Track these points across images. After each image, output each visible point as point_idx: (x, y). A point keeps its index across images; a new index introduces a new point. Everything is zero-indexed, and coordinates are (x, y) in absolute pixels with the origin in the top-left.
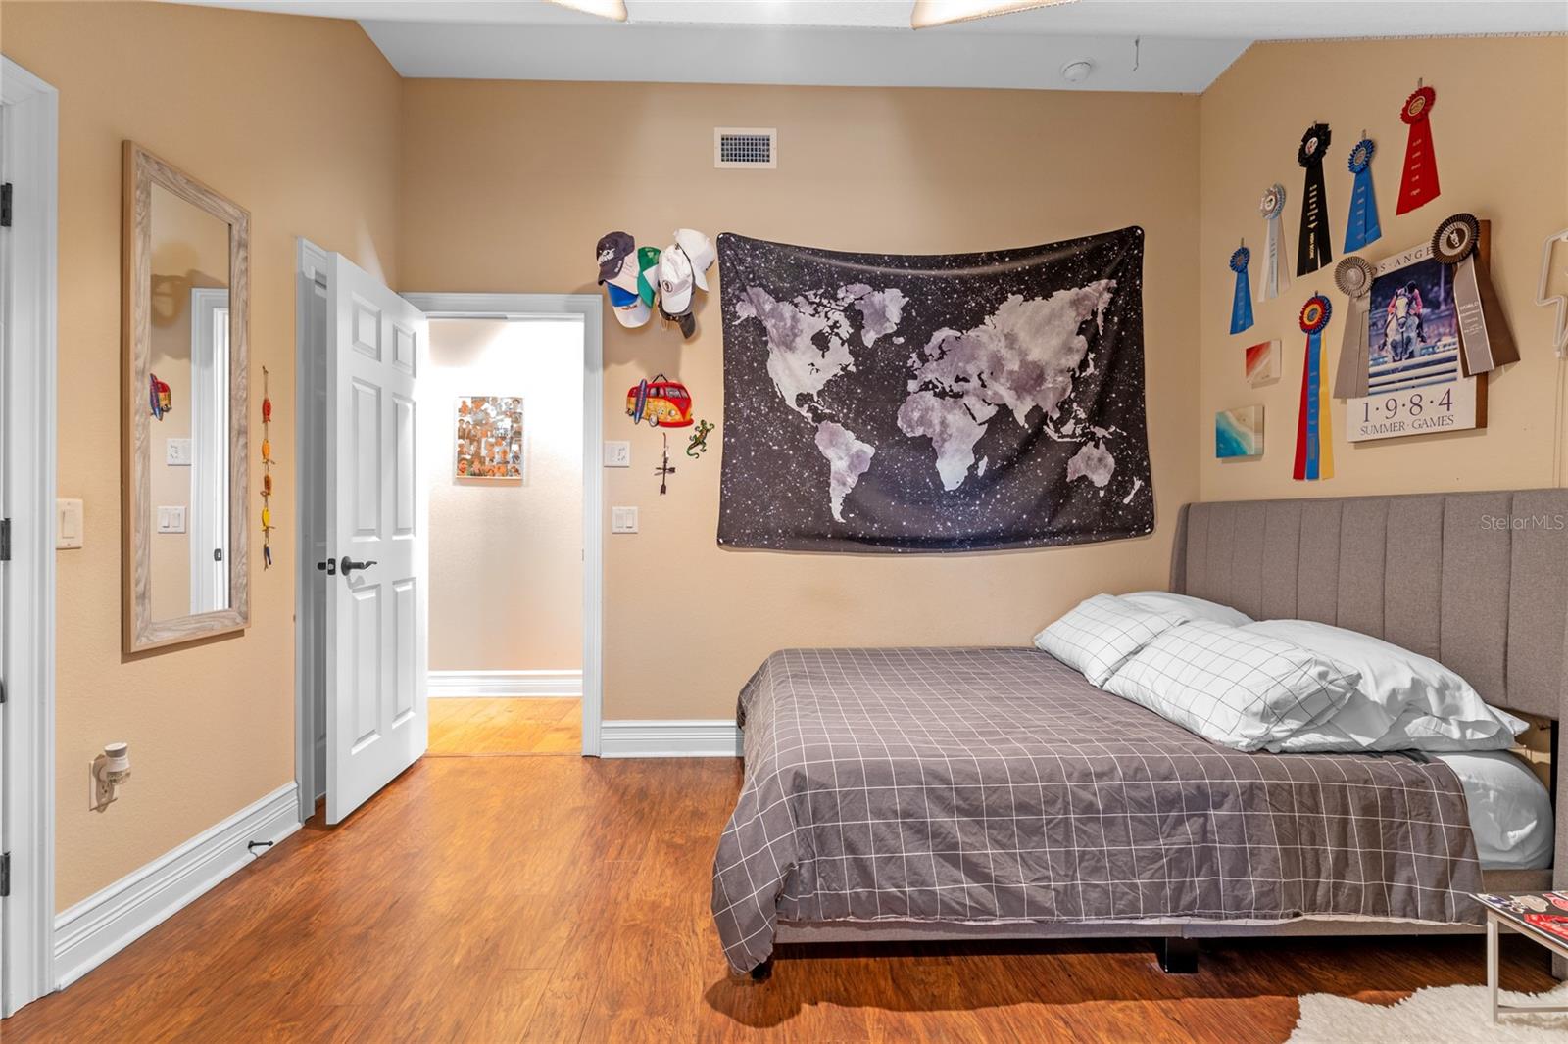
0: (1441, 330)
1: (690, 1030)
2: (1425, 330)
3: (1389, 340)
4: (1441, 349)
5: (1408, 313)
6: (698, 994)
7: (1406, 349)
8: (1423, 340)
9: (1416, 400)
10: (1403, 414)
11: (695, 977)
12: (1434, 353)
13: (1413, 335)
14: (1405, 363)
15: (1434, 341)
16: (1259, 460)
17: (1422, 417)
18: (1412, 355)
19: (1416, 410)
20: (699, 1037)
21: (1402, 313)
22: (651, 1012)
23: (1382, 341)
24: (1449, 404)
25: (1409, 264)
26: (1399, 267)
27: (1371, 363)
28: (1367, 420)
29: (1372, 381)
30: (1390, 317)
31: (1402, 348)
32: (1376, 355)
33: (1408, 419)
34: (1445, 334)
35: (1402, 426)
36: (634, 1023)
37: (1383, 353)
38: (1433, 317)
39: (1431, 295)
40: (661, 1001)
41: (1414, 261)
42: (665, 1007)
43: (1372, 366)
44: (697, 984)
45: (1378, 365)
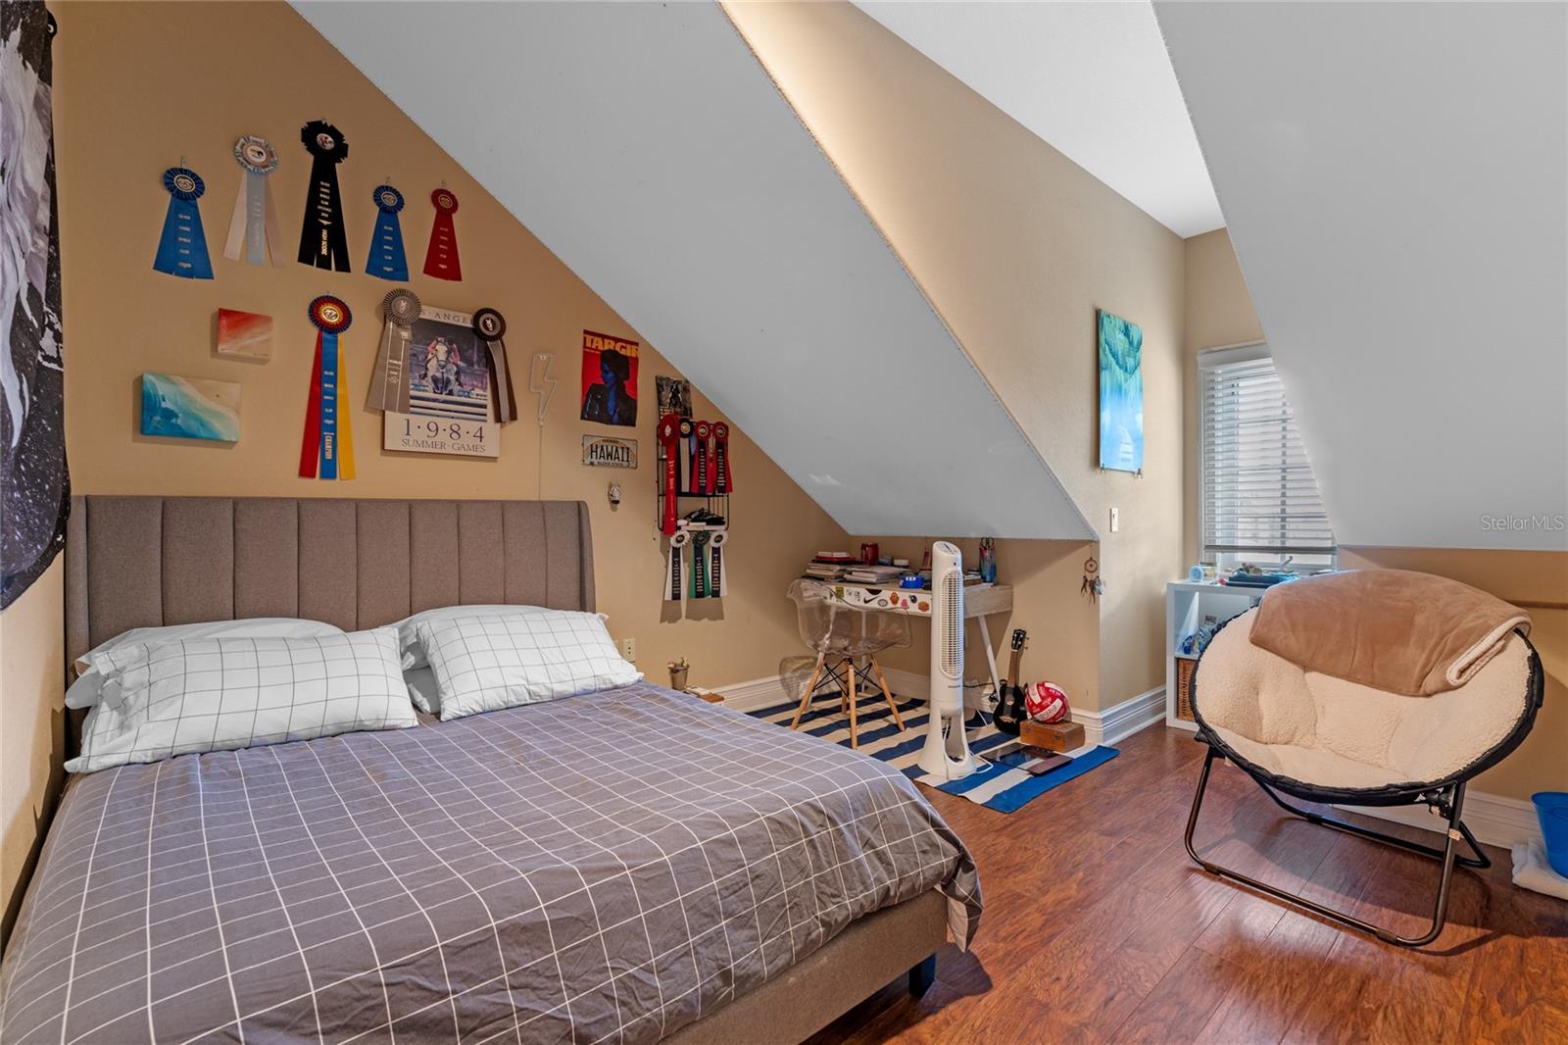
0: (475, 383)
1: (1021, 976)
2: (462, 378)
3: (430, 374)
4: (474, 396)
5: (447, 359)
6: (992, 997)
7: (446, 387)
8: (460, 385)
9: (455, 428)
10: (443, 437)
11: (982, 1013)
12: (469, 397)
13: (452, 378)
14: (443, 397)
15: (469, 388)
16: (230, 448)
17: (460, 441)
18: (451, 393)
19: (455, 435)
20: (1017, 968)
21: (442, 356)
22: (1045, 1008)
23: (423, 372)
24: (481, 437)
25: (446, 321)
26: (437, 319)
27: (412, 387)
28: (408, 434)
29: (412, 402)
30: (430, 356)
31: (441, 384)
32: (417, 382)
33: (449, 442)
34: (477, 387)
35: (443, 445)
36: (1066, 1008)
37: (424, 382)
38: (468, 371)
39: (466, 354)
40: (1030, 1011)
41: (451, 322)
42: (1030, 1003)
43: (413, 389)
44: (985, 1005)
45: (420, 390)
